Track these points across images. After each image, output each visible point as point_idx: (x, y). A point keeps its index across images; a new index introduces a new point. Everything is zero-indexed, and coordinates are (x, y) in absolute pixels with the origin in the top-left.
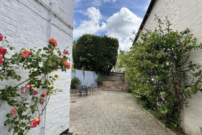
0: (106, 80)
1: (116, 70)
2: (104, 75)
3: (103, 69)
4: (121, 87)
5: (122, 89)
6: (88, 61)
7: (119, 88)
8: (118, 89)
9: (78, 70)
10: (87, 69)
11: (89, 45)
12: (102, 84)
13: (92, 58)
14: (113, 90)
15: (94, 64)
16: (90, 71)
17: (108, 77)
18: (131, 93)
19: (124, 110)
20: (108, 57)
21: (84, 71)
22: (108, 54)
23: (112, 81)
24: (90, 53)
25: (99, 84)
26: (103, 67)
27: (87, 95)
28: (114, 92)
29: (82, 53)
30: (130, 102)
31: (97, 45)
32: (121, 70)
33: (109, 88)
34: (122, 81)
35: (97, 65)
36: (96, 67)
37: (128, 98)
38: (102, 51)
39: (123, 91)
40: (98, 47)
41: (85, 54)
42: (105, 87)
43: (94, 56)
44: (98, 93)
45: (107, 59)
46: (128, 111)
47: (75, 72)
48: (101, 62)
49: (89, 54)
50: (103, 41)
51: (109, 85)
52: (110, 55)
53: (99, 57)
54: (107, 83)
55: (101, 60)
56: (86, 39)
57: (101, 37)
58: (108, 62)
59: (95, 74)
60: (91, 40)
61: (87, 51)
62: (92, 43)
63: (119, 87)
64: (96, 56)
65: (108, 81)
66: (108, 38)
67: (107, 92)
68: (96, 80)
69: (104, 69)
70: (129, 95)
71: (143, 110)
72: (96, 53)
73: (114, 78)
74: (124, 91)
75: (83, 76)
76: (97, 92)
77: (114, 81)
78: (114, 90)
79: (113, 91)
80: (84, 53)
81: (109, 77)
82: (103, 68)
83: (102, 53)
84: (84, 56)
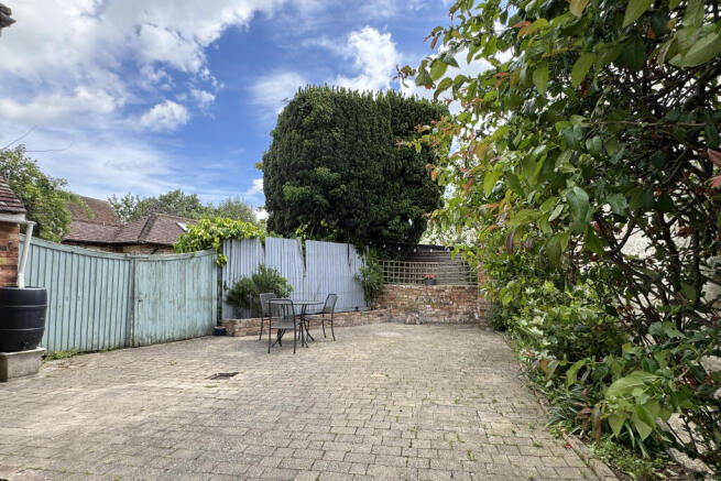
0: (402, 281)
1: (445, 237)
2: (392, 256)
3: (386, 232)
4: (464, 308)
5: (466, 313)
6: (320, 198)
7: (457, 313)
8: (451, 314)
9: (280, 239)
10: (318, 233)
11: (323, 131)
12: (382, 293)
13: (336, 185)
14: (430, 320)
15: (345, 212)
16: (332, 240)
17: (408, 265)
18: (504, 336)
19: (451, 437)
20: (407, 183)
21: (303, 240)
22: (404, 169)
23: (425, 282)
24: (327, 164)
25: (372, 294)
26: (385, 224)
27: (304, 342)
28: (432, 327)
29: (296, 168)
30: (496, 380)
31: (356, 133)
32: (465, 238)
33: (412, 309)
34: (468, 280)
35: (358, 216)
36: (357, 226)
37: (490, 358)
38: (380, 156)
39: (470, 322)
40: (360, 141)
41: (306, 171)
42: (396, 307)
43: (347, 179)
44: (361, 331)
45: (401, 191)
46: (470, 444)
47: (264, 245)
48: (378, 203)
49: (323, 171)
50: (384, 113)
51: (414, 298)
52: (416, 171)
53: (365, 182)
54: (404, 292)
55: (377, 193)
56: (309, 109)
57: (374, 98)
58: (406, 203)
59: (354, 254)
60: (331, 111)
61: (314, 157)
62: (333, 124)
63: (455, 305)
64: (354, 178)
65: (407, 281)
66: (402, 99)
67: (402, 326)
68: (357, 279)
69: (391, 231)
70: (495, 341)
71: (560, 436)
72: (353, 164)
73: (432, 270)
74: (476, 322)
75: (299, 261)
76: (360, 327)
77: (435, 283)
78: (435, 319)
79: (426, 323)
80: (303, 167)
81: (414, 267)
82: (386, 226)
83: (378, 166)
84: (302, 182)
